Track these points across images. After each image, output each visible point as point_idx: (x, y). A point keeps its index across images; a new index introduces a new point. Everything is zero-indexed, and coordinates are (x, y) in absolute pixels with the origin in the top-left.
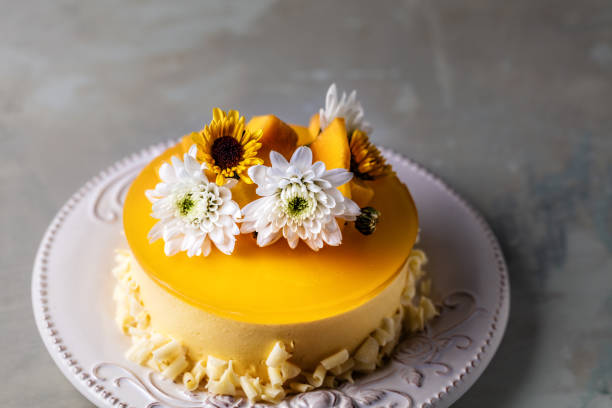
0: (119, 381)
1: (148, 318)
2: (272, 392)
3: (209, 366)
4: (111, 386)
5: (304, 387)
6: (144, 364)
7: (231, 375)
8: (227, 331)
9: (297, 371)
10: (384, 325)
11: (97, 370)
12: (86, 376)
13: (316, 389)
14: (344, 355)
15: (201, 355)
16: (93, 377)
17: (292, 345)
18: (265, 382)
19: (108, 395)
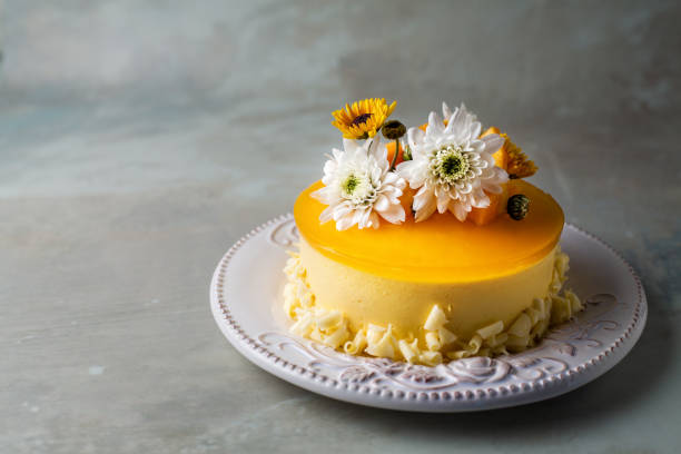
0: (282, 346)
1: (314, 298)
2: (431, 355)
3: (369, 333)
4: (275, 348)
5: (460, 354)
6: (308, 337)
7: (391, 339)
8: (388, 294)
9: (454, 338)
10: (536, 305)
11: (262, 337)
12: (252, 341)
13: (471, 356)
14: (499, 326)
15: (361, 326)
16: (258, 342)
17: (449, 309)
18: (423, 347)
19: (271, 355)
